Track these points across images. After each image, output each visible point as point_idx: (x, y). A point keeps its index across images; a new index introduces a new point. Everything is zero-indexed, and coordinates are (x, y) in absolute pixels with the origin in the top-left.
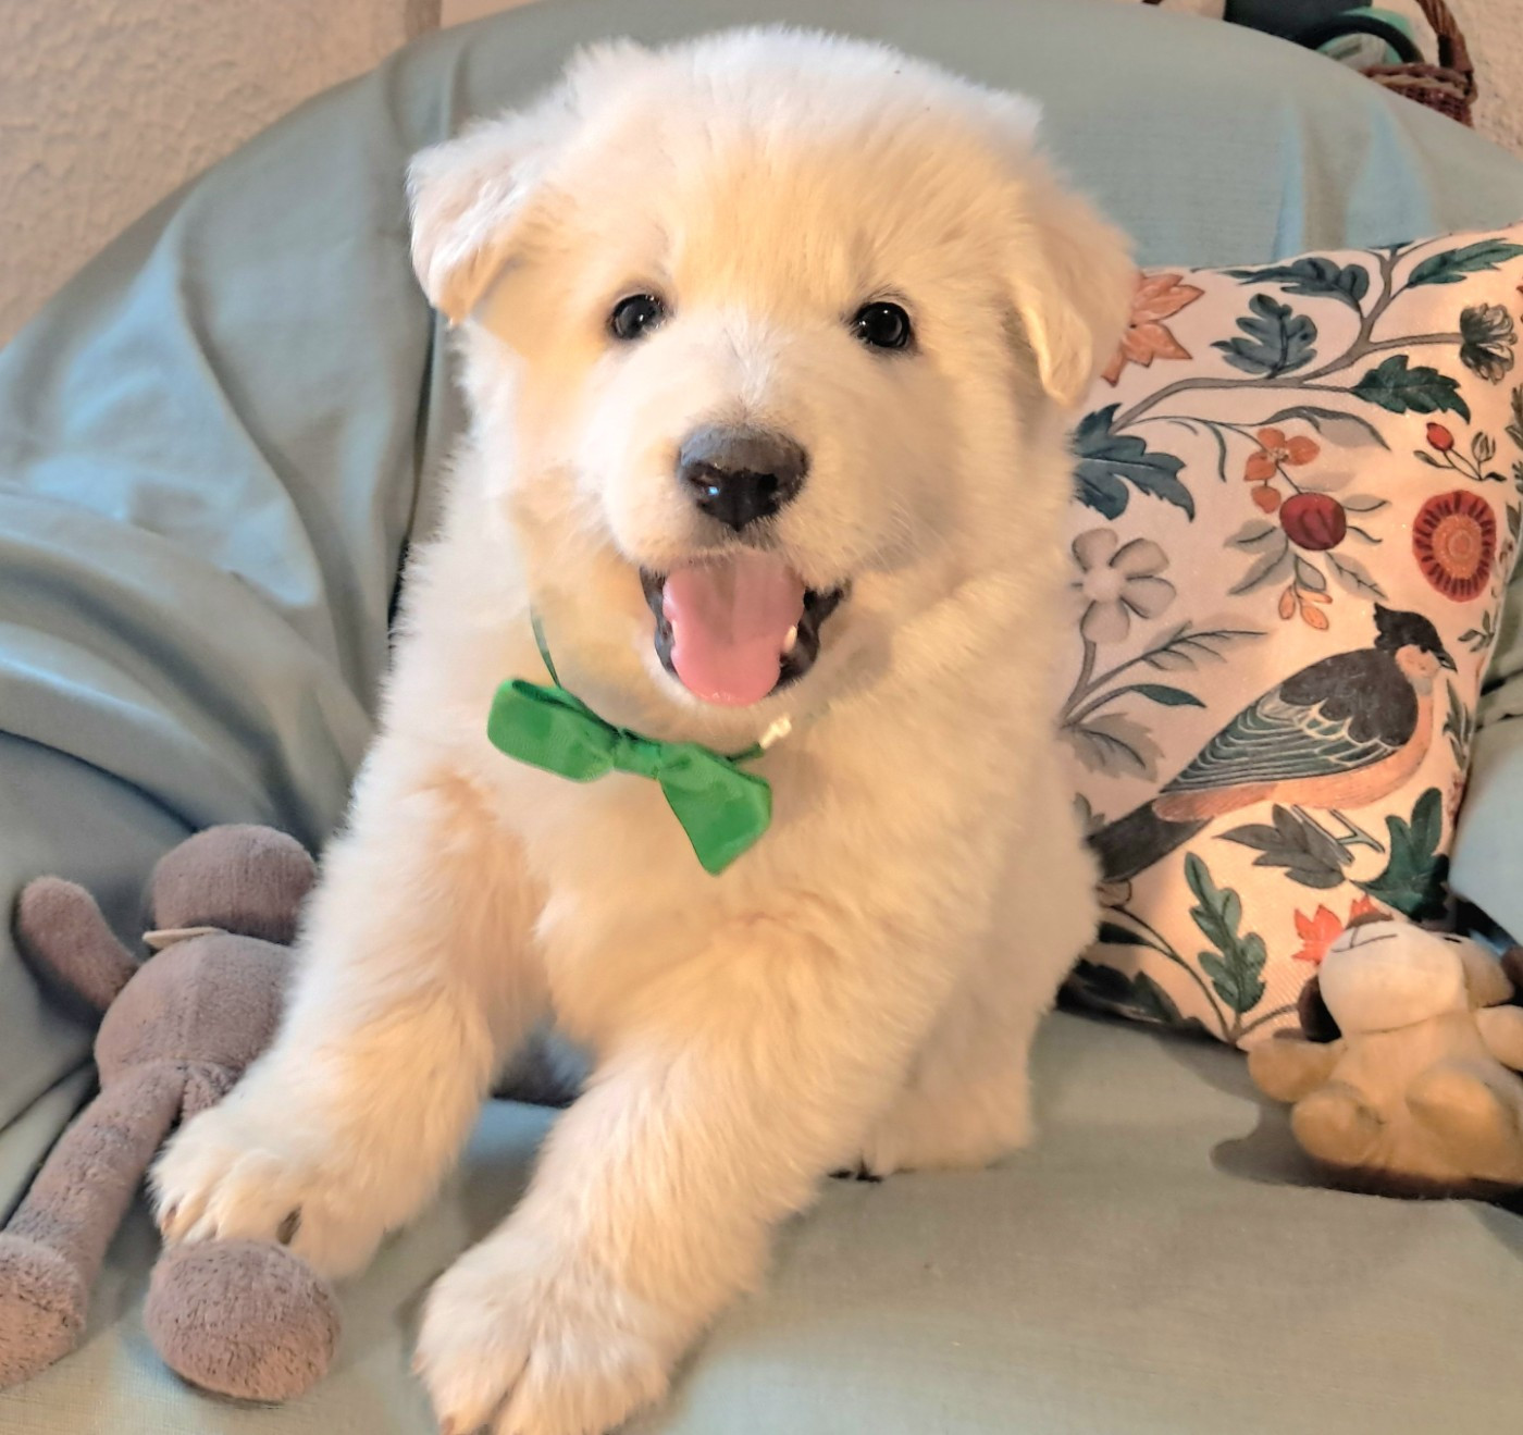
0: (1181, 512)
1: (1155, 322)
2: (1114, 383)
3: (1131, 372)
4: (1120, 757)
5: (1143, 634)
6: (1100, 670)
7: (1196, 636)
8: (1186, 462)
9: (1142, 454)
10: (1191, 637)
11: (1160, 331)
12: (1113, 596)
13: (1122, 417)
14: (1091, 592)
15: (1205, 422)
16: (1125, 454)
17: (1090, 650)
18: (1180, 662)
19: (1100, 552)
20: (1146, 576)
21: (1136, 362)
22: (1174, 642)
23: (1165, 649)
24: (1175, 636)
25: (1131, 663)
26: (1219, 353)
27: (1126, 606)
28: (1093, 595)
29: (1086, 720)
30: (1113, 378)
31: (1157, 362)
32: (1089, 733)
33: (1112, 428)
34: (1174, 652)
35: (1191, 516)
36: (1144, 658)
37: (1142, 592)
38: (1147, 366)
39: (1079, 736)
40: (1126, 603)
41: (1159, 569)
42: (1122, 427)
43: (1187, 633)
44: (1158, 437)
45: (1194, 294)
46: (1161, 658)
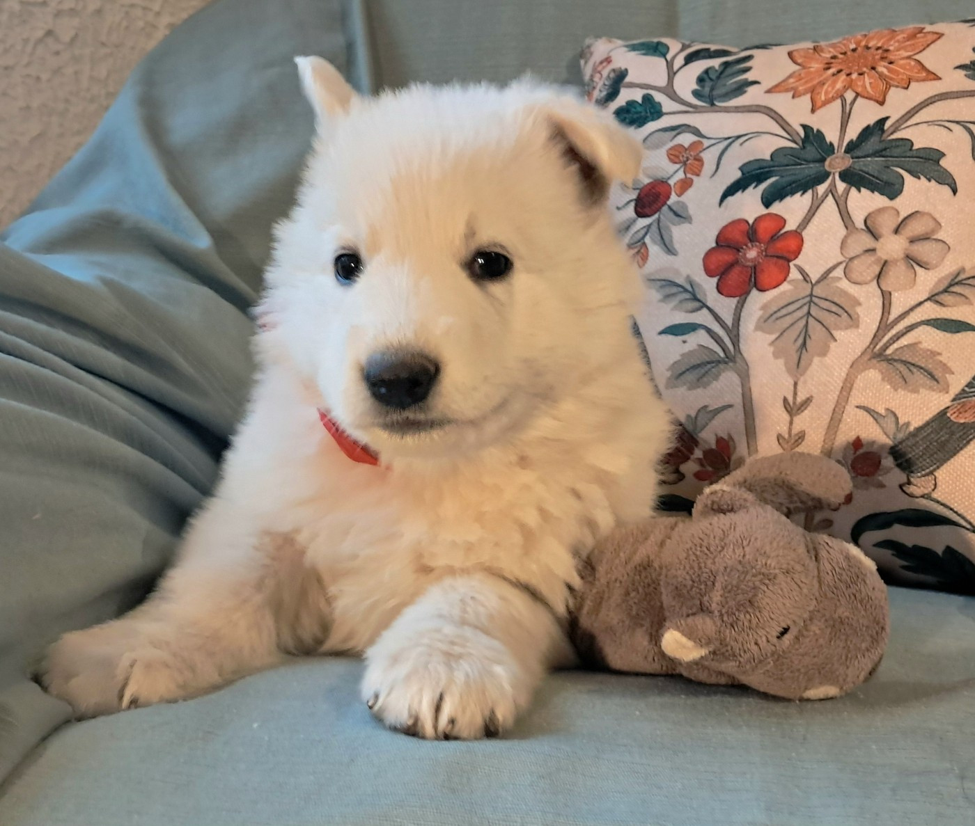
0: (946, 190)
1: (909, 57)
2: (882, 103)
3: (894, 95)
4: (919, 377)
5: (927, 281)
6: (895, 313)
7: (969, 278)
8: (946, 153)
9: (911, 150)
10: (962, 280)
11: (913, 63)
12: (901, 255)
13: (891, 126)
14: (882, 254)
15: (958, 122)
16: (897, 151)
17: (886, 297)
18: (958, 298)
19: (886, 224)
20: (925, 238)
21: (897, 87)
22: (951, 285)
23: (945, 291)
24: (953, 280)
25: (920, 304)
26: (962, 73)
27: (912, 262)
28: (885, 257)
29: (889, 352)
30: (880, 99)
31: (913, 85)
32: (890, 360)
33: (885, 135)
34: (953, 292)
35: (955, 191)
36: (929, 299)
37: (924, 250)
38: (907, 88)
39: (884, 364)
40: (912, 260)
41: (933, 231)
42: (892, 134)
43: (962, 276)
44: (921, 137)
45: (935, 36)
46: (946, 298)
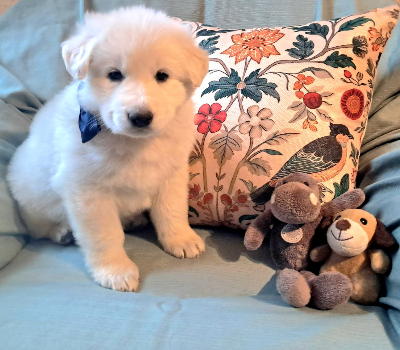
0: (276, 100)
1: (271, 44)
2: (259, 63)
3: (264, 59)
4: (260, 170)
5: (266, 135)
6: (254, 146)
7: (280, 135)
8: (278, 85)
9: (266, 83)
10: (278, 135)
11: (272, 47)
12: (257, 124)
13: (261, 72)
14: (252, 123)
15: (283, 73)
16: (261, 83)
17: (252, 139)
18: (276, 143)
19: (254, 112)
20: (266, 119)
21: (265, 56)
22: (273, 137)
23: (271, 139)
24: (274, 135)
25: (262, 144)
26: (287, 53)
28: (253, 125)
29: (251, 160)
30: (259, 61)
31: (271, 56)
32: (251, 163)
33: (258, 76)
34: (274, 140)
35: (279, 101)
36: (266, 142)
37: (266, 123)
38: (268, 57)
39: (249, 164)
40: (262, 127)
41: (270, 116)
42: (261, 76)
44: (270, 78)
45: (282, 35)
46: (271, 142)
